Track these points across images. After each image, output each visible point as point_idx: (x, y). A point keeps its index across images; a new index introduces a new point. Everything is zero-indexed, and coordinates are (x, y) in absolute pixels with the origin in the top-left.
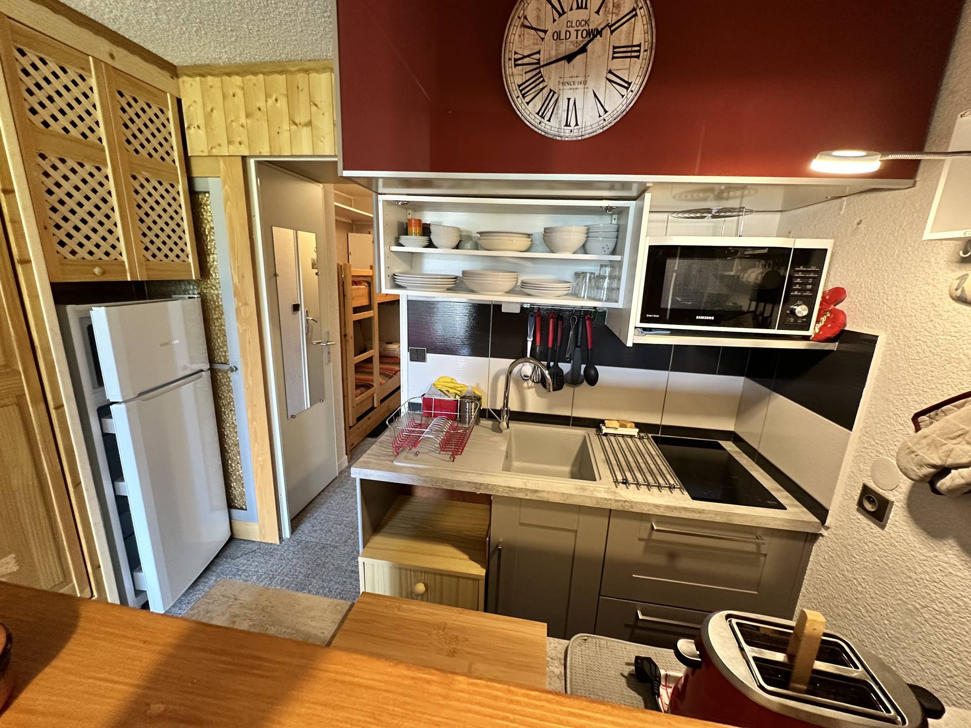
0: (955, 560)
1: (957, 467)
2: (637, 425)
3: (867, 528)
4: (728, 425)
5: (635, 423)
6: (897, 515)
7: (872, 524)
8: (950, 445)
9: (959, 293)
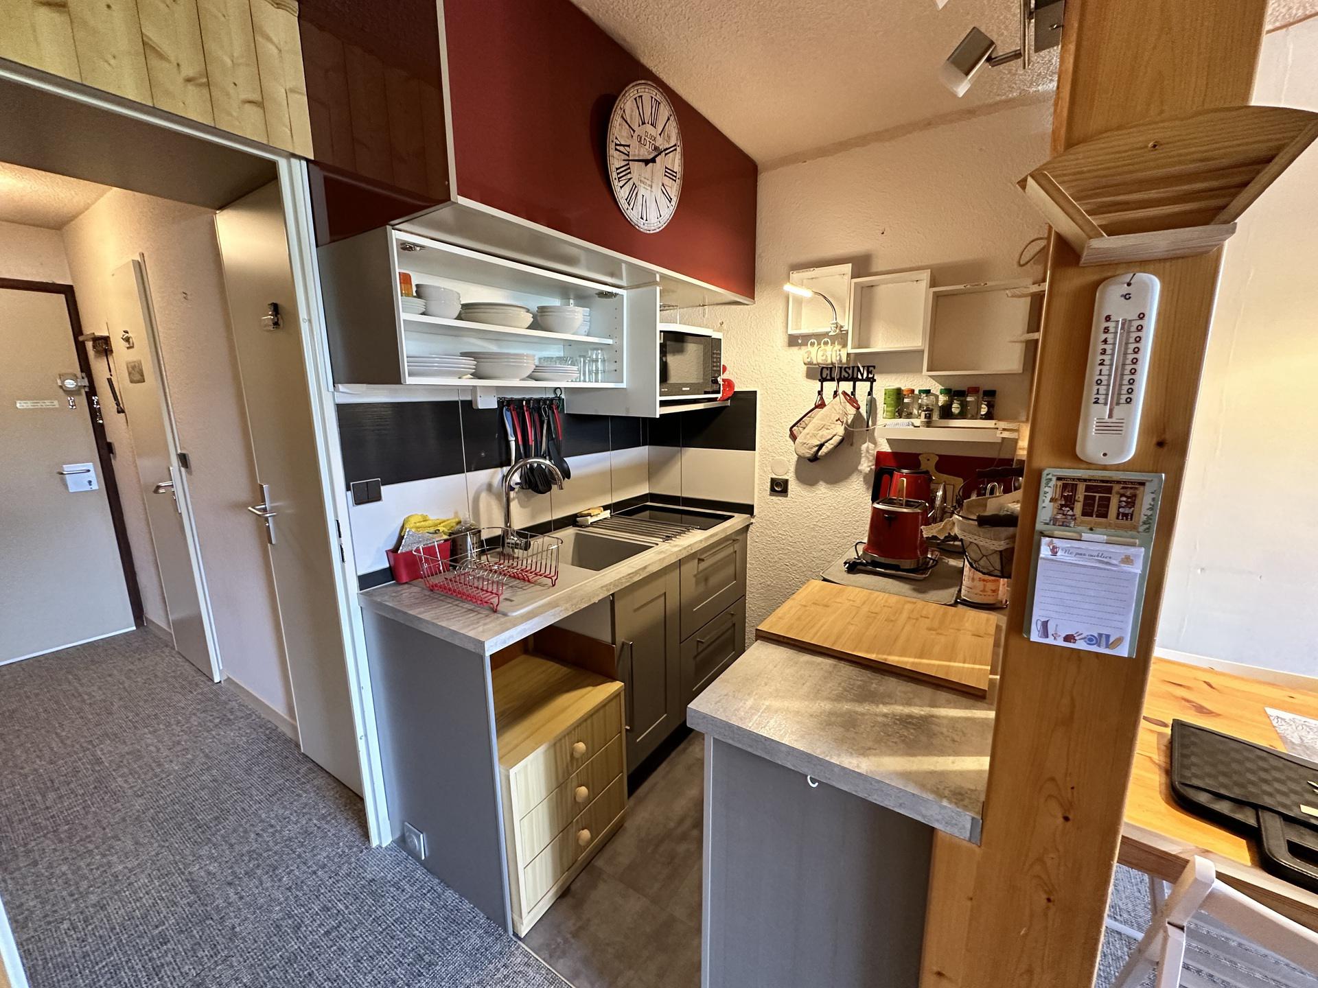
0: (825, 491)
1: (826, 442)
2: (605, 508)
3: (779, 502)
4: (644, 490)
5: (603, 507)
6: (793, 486)
7: (780, 498)
8: (821, 433)
9: (809, 360)
